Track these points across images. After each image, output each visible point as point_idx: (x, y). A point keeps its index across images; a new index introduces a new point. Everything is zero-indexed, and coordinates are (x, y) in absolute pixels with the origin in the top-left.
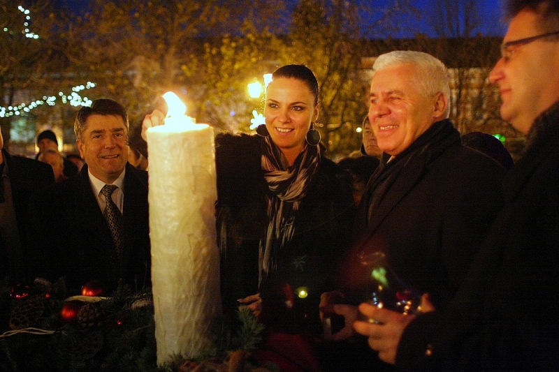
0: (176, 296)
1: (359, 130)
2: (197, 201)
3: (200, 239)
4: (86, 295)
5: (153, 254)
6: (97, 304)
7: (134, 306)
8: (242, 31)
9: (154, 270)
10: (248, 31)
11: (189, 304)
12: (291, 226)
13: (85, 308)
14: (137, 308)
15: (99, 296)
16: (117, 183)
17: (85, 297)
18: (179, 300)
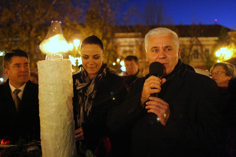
0: (54, 147)
2: (64, 98)
3: (66, 117)
4: (3, 144)
5: (41, 125)
6: (9, 148)
7: (29, 150)
9: (41, 133)
10: (67, 22)
11: (61, 150)
13: (3, 151)
14: (30, 151)
15: (9, 144)
16: (22, 88)
17: (2, 145)
18: (56, 149)
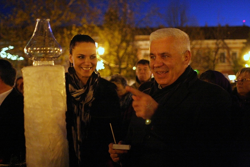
1: (134, 68)
3: (56, 136)
8: (81, 23)
10: (84, 23)
12: (89, 115)
